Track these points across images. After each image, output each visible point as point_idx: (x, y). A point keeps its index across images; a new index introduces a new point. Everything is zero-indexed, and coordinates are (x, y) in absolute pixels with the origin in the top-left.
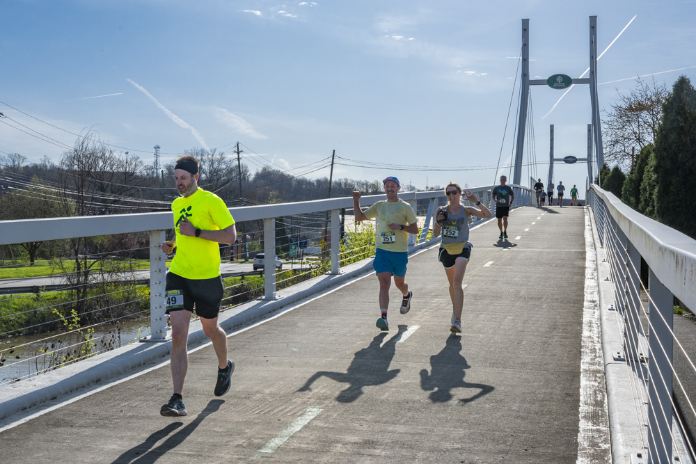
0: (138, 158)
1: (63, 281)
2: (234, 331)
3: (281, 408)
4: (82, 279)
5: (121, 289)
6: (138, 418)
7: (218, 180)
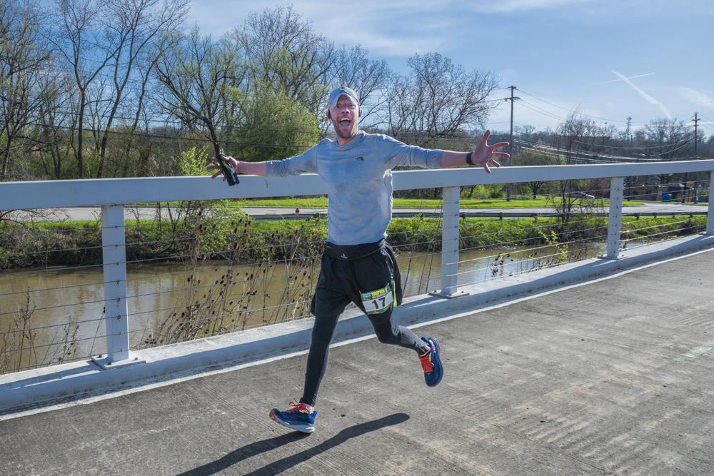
0: (614, 126)
1: (553, 211)
2: (675, 256)
3: (708, 323)
4: (566, 210)
5: (594, 219)
6: (587, 313)
7: (677, 142)
